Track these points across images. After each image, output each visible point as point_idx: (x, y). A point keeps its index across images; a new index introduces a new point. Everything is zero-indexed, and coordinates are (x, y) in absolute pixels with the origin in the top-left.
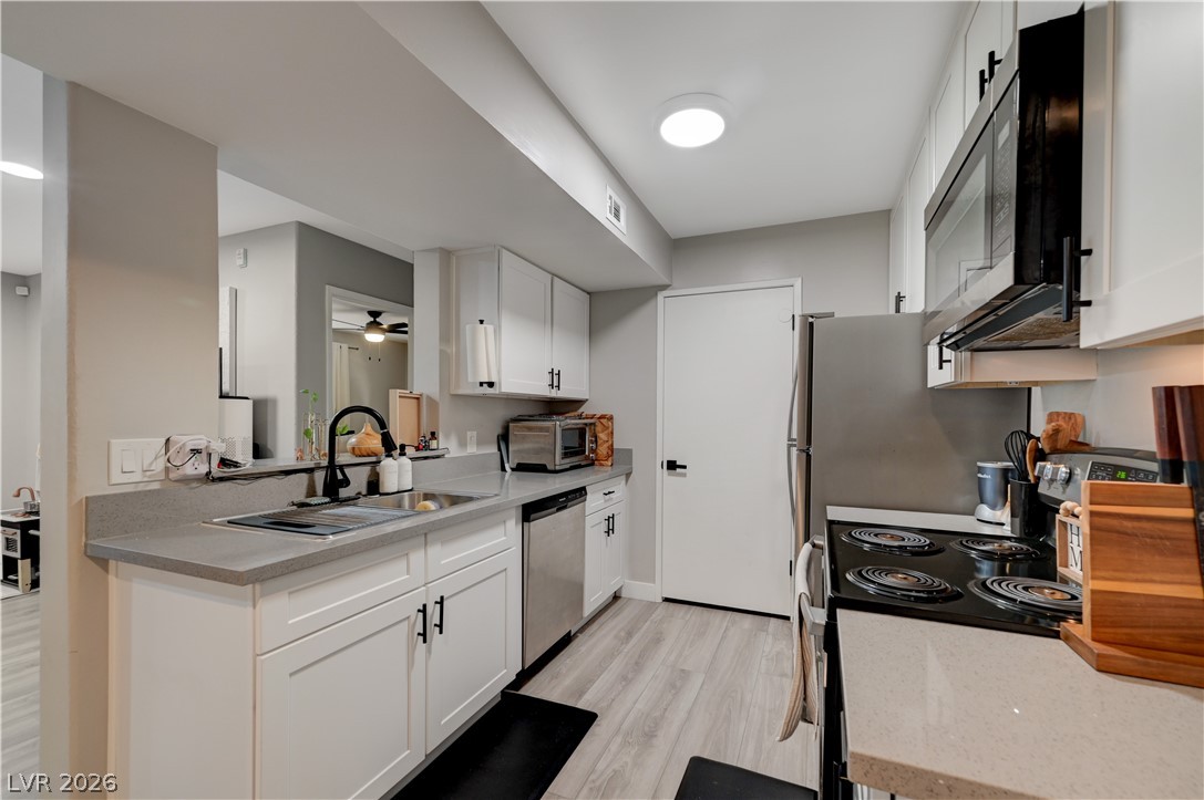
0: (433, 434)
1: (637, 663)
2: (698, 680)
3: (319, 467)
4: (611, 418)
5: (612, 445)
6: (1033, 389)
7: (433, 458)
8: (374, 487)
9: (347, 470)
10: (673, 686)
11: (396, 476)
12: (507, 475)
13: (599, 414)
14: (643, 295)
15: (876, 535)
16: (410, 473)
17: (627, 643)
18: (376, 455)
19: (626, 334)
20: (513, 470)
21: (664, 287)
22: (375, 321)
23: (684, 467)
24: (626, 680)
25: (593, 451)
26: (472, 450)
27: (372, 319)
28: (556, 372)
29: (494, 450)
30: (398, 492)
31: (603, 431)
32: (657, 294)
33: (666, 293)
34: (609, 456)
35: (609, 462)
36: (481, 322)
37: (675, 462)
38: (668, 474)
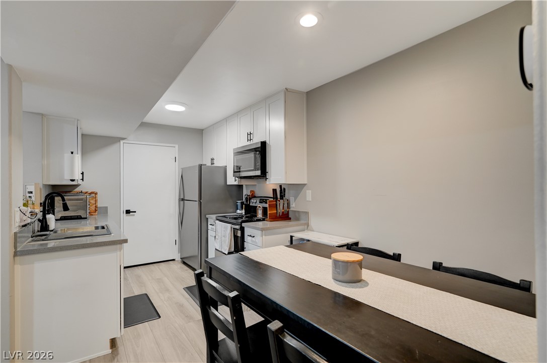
4: (96, 194)
5: (97, 205)
13: (90, 192)
14: (114, 140)
21: (124, 139)
23: (134, 212)
31: (92, 199)
32: (120, 141)
33: (124, 141)
34: (96, 210)
35: (96, 214)
36: (72, 153)
37: (130, 210)
38: (126, 216)
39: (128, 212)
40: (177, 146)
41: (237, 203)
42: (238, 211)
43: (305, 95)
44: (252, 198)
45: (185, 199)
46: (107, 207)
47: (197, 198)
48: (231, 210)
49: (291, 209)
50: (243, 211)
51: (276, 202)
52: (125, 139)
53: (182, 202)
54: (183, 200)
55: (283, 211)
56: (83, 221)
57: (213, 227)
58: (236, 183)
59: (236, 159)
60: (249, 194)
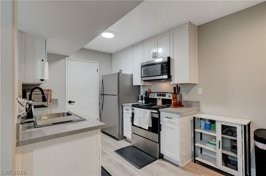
4: (51, 90)
5: (51, 98)
13: (47, 89)
23: (74, 102)
32: (65, 58)
33: (68, 58)
35: (51, 103)
36: (43, 61)
37: (71, 101)
38: (69, 105)
39: (70, 102)
40: (98, 63)
41: (139, 96)
42: (140, 101)
43: (197, 28)
44: (150, 93)
45: (104, 94)
48: (133, 101)
49: (183, 100)
50: (144, 101)
51: (176, 95)
52: (69, 56)
54: (103, 95)
55: (179, 101)
57: (128, 111)
58: (142, 84)
59: (142, 69)
60: (148, 91)
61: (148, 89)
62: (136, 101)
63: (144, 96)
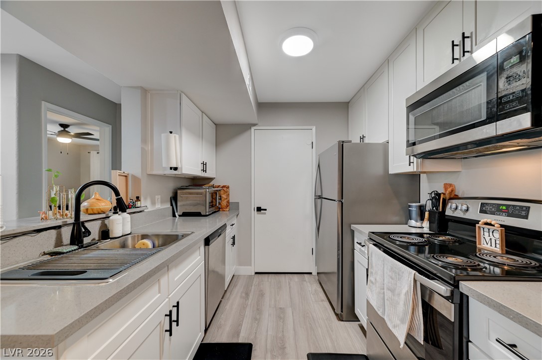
0: (138, 198)
1: (258, 309)
2: (289, 311)
3: (66, 225)
4: (228, 187)
5: (229, 201)
6: (421, 175)
7: (138, 212)
8: (105, 234)
9: (86, 225)
10: (280, 318)
11: (121, 225)
12: (177, 219)
13: (222, 185)
14: (244, 128)
15: (401, 237)
16: (130, 223)
17: (248, 299)
18: (104, 213)
19: (235, 146)
20: (180, 216)
21: (255, 125)
22: (64, 130)
23: (266, 210)
24: (257, 320)
25: (220, 204)
26: (158, 206)
27: (63, 129)
28: (205, 163)
29: (169, 205)
30: (122, 236)
31: (224, 194)
32: (251, 128)
33: (255, 128)
34: (227, 206)
35: (228, 209)
36: (171, 132)
37: (261, 207)
38: (258, 214)
39: (259, 209)
40: (314, 128)
41: (410, 206)
42: (413, 223)
44: (451, 199)
45: (323, 197)
46: (238, 203)
47: (335, 196)
53: (319, 201)
54: (320, 197)
56: (203, 219)
57: (363, 249)
58: (412, 169)
59: (412, 118)
60: (441, 190)
61: (443, 186)
62: (404, 220)
63: (429, 206)
